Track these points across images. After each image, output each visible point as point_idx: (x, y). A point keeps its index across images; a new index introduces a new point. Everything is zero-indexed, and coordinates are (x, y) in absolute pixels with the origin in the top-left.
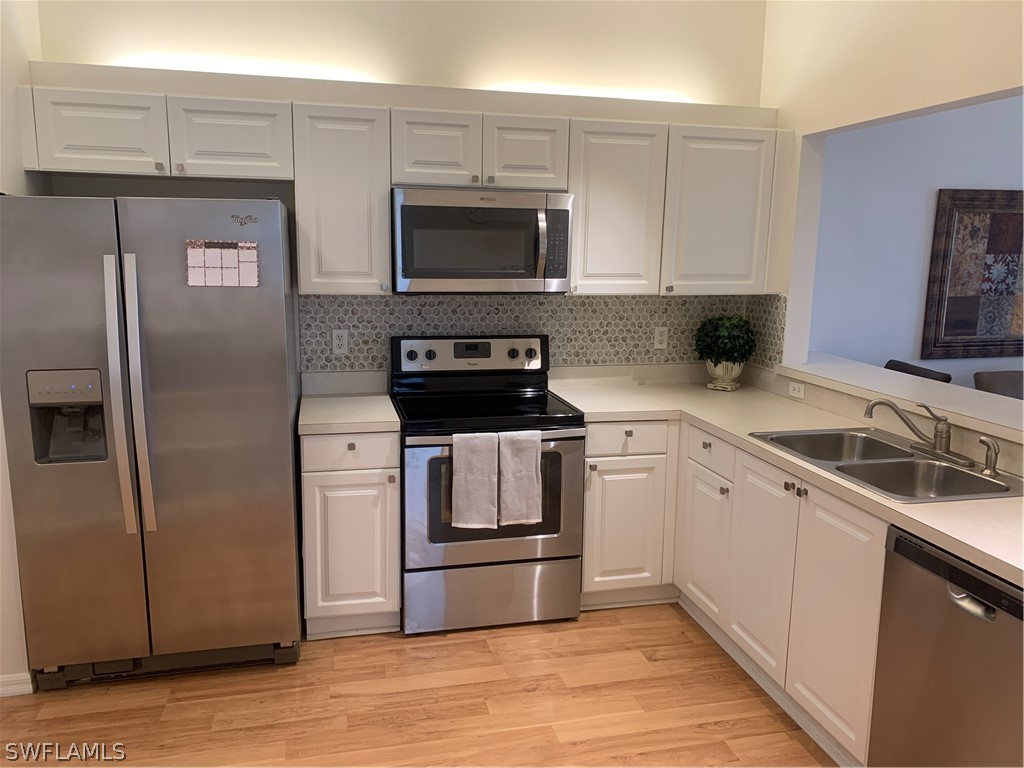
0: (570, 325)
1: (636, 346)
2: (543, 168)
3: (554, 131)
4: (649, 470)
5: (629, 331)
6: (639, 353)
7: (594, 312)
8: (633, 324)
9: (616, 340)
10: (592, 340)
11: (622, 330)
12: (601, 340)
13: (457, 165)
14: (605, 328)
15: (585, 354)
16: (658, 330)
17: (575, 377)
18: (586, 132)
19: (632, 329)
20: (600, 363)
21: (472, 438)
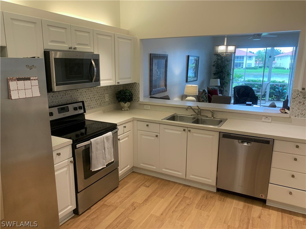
1: (102, 101)
2: (87, 45)
3: (89, 32)
4: (128, 136)
5: (100, 96)
6: (102, 103)
8: (100, 94)
9: (97, 100)
10: (91, 101)
11: (98, 96)
12: (93, 100)
13: (64, 43)
14: (94, 96)
15: (90, 106)
16: (106, 95)
18: (97, 34)
20: (94, 108)
21: (97, 139)
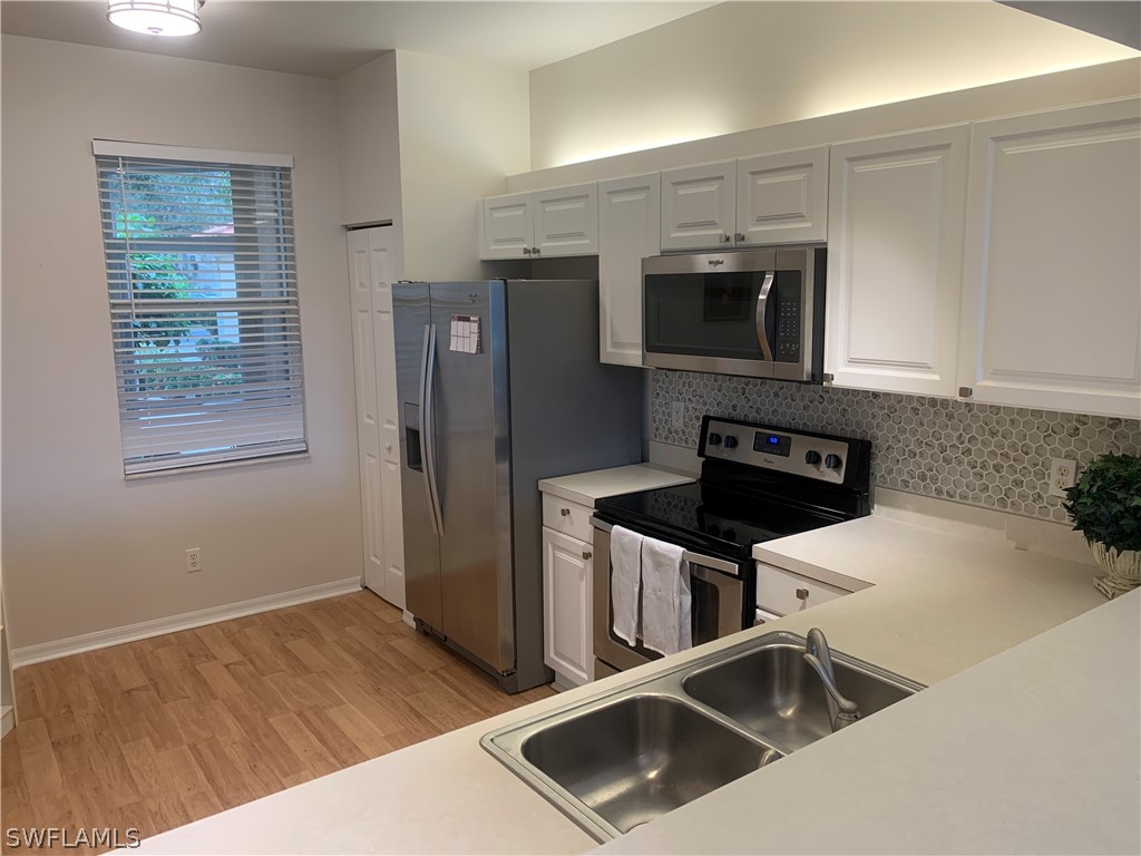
0: (914, 432)
1: (1018, 483)
2: (799, 216)
3: (811, 165)
5: (1006, 455)
6: (1021, 496)
7: (951, 417)
8: (1013, 446)
9: (983, 467)
10: (945, 460)
11: (993, 453)
13: (713, 224)
14: (966, 444)
15: (934, 480)
16: (1056, 463)
17: (915, 511)
18: (850, 159)
19: (1012, 454)
21: (624, 534)
